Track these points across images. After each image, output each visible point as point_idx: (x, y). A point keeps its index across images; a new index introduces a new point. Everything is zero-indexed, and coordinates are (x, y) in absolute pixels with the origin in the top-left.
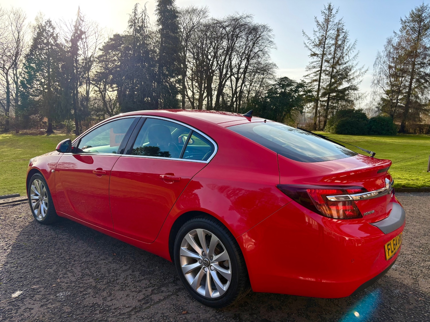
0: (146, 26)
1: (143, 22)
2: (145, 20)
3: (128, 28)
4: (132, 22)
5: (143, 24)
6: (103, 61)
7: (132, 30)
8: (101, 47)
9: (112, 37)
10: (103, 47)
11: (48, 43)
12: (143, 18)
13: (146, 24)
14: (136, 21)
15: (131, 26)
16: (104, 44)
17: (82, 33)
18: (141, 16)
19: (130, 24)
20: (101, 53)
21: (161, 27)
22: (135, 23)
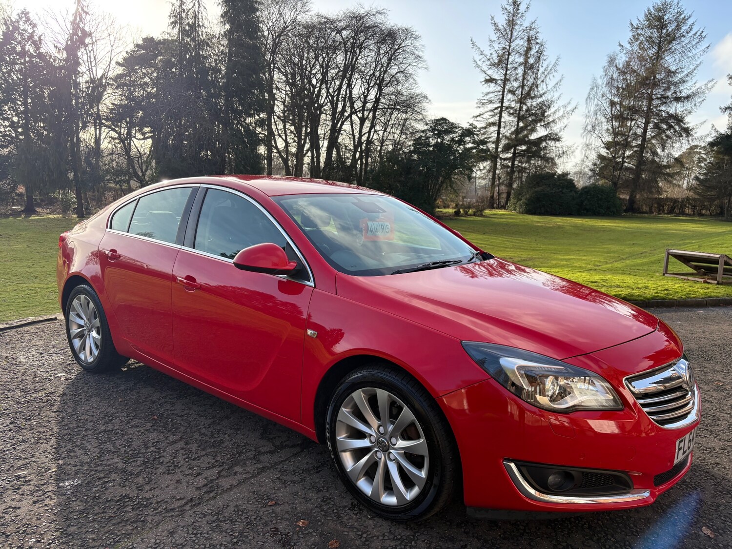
0: (201, 24)
1: (195, 17)
2: (200, 14)
3: (169, 28)
4: (176, 17)
5: (195, 21)
6: (125, 85)
7: (176, 31)
8: (121, 60)
9: (140, 42)
10: (125, 59)
11: (23, 53)
12: (196, 10)
13: (200, 20)
14: (184, 15)
15: (175, 23)
16: (125, 55)
17: (86, 34)
18: (193, 7)
19: (172, 20)
20: (120, 70)
21: (228, 27)
22: (181, 18)
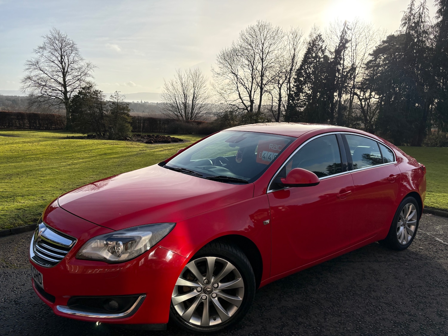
0: (423, 20)
1: (420, 16)
2: (423, 14)
3: (400, 27)
4: (406, 19)
5: (419, 20)
6: (371, 67)
7: (405, 28)
8: (371, 52)
9: (385, 39)
10: (374, 51)
11: (317, 56)
12: (421, 12)
13: (423, 18)
14: (412, 17)
15: (405, 23)
16: (375, 49)
17: (347, 41)
18: (419, 11)
19: (403, 22)
20: (370, 58)
21: (440, 19)
22: (410, 20)
